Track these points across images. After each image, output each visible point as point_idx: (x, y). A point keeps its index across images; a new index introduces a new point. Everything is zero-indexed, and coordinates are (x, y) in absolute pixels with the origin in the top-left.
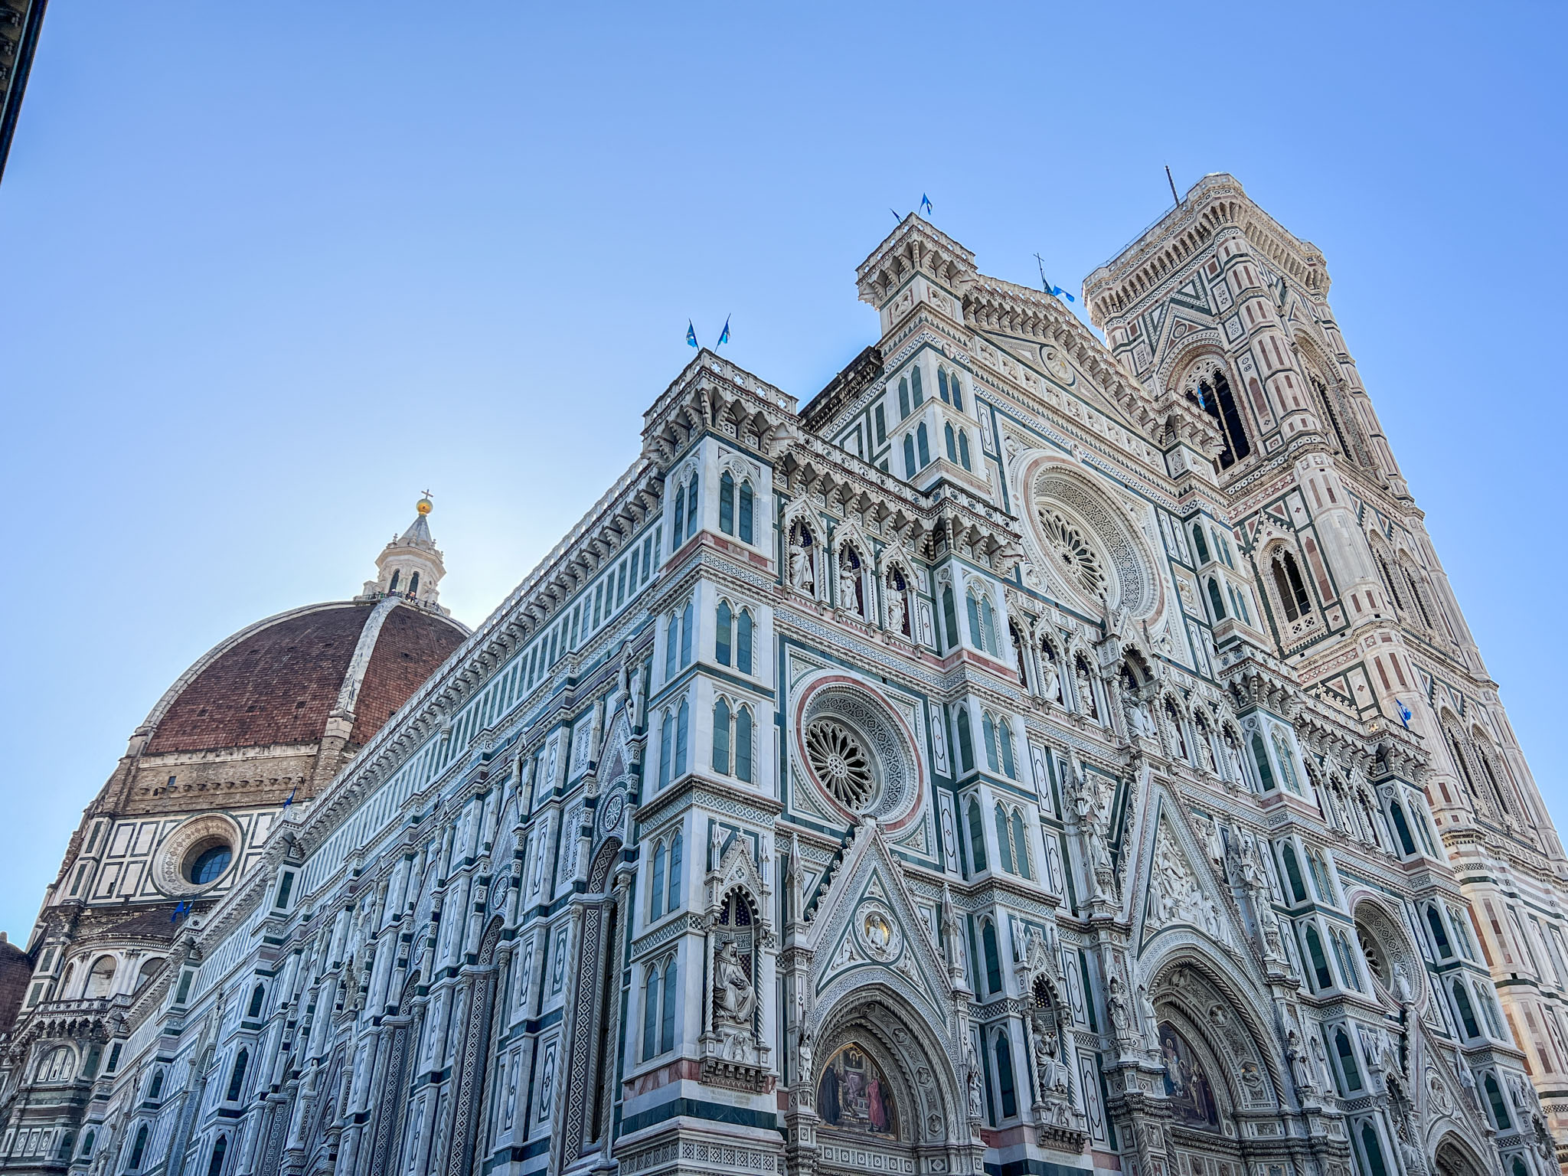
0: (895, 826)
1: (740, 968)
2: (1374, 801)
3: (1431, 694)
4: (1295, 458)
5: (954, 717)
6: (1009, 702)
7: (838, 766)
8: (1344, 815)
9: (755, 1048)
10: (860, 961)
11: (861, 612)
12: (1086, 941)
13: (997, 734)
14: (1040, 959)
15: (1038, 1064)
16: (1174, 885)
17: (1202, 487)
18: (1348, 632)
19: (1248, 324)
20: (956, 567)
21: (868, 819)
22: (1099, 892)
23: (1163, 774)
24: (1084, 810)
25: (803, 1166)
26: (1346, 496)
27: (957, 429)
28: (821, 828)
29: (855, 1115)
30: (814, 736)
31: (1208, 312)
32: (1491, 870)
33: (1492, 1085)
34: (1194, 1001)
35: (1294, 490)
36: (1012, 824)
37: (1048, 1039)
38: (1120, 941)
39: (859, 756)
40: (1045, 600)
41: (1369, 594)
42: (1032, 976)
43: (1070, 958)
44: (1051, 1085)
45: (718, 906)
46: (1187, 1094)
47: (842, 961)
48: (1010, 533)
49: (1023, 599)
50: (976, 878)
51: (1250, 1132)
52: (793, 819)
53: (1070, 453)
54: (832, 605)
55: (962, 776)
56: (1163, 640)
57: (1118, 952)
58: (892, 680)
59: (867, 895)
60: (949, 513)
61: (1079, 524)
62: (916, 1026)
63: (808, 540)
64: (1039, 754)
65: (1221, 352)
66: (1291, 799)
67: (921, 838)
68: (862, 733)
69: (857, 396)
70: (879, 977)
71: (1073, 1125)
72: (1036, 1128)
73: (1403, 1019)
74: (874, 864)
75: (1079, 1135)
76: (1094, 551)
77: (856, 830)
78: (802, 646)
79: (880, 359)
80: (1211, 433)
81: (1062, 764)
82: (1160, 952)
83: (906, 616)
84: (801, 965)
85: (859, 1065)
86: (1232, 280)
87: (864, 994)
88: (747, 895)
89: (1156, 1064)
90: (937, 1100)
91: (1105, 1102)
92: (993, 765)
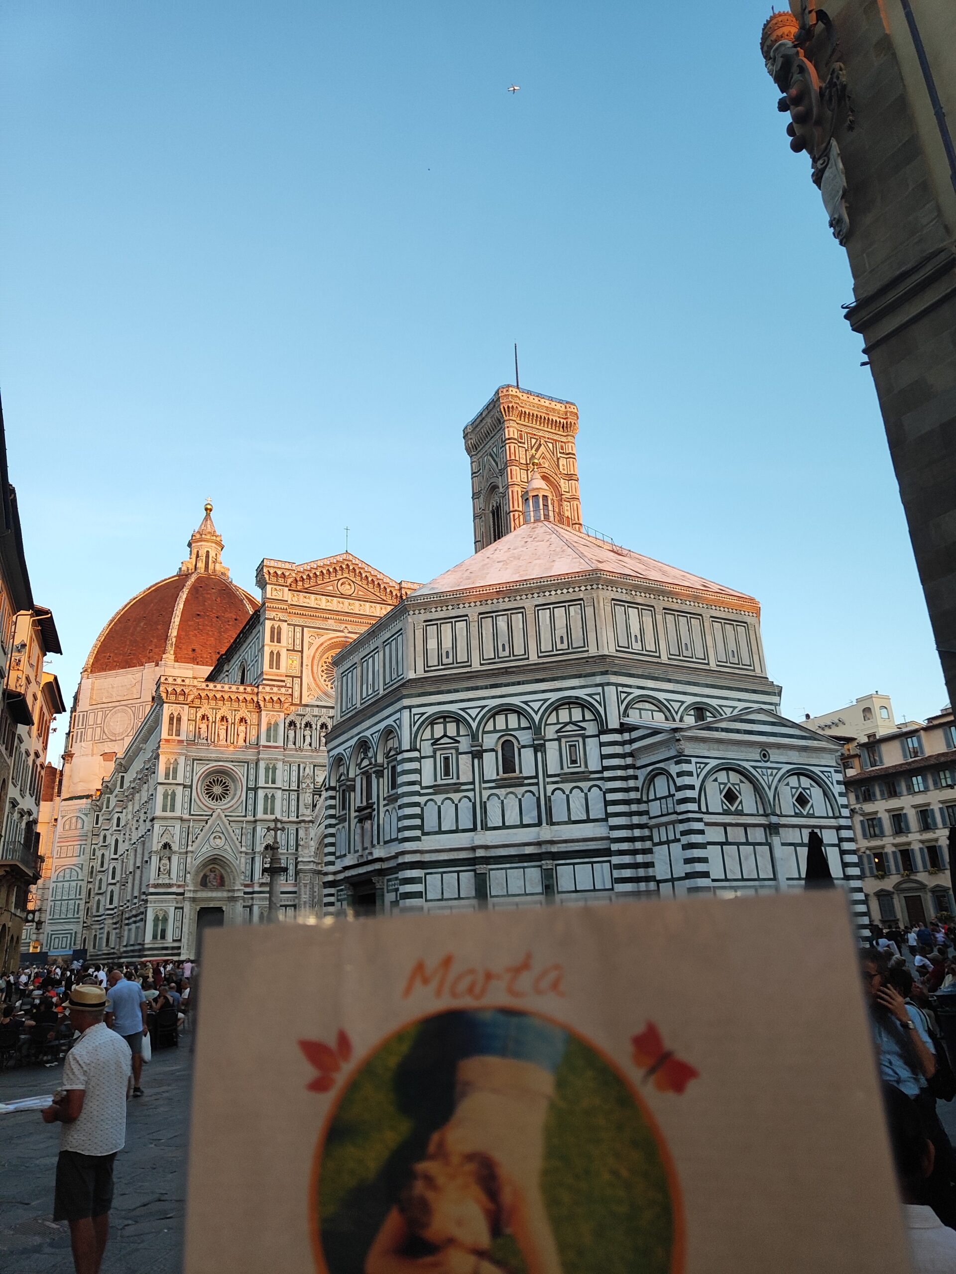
0: (230, 807)
1: (168, 861)
6: (277, 759)
7: (217, 790)
9: (169, 879)
10: (210, 849)
11: (226, 740)
12: (300, 825)
13: (271, 771)
14: (268, 839)
20: (263, 713)
21: (218, 809)
22: (305, 811)
25: (186, 901)
27: (275, 653)
28: (202, 815)
29: (212, 884)
30: (209, 783)
36: (270, 800)
38: (309, 825)
39: (226, 785)
42: (264, 845)
43: (292, 831)
45: (159, 848)
47: (204, 850)
48: (287, 694)
52: (193, 815)
53: (342, 631)
54: (214, 742)
55: (257, 786)
57: (307, 829)
59: (215, 831)
60: (260, 697)
62: (229, 863)
63: (208, 720)
64: (295, 768)
67: (240, 808)
68: (227, 778)
70: (216, 852)
72: (258, 883)
74: (218, 822)
77: (213, 813)
78: (201, 760)
79: (260, 616)
83: (246, 734)
84: (190, 855)
85: (214, 872)
87: (210, 857)
88: (169, 843)
89: (312, 859)
90: (234, 879)
91: (296, 870)
92: (267, 782)
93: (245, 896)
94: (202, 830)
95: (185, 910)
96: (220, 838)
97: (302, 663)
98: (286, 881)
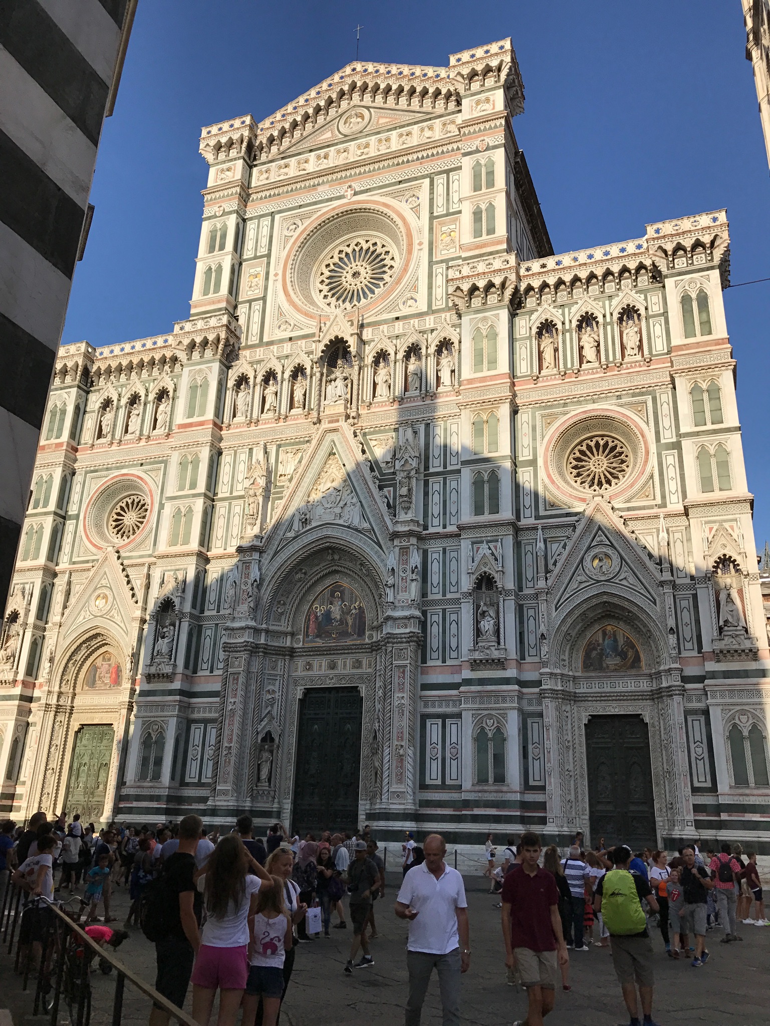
0: (130, 543)
6: (198, 444)
7: (130, 518)
10: (90, 618)
13: (189, 467)
14: (169, 590)
15: (157, 644)
16: (329, 498)
17: (474, 128)
20: (185, 372)
21: (108, 548)
22: (249, 530)
23: (339, 424)
28: (87, 561)
29: (103, 682)
36: (185, 518)
38: (248, 557)
42: (159, 601)
46: (342, 622)
47: (79, 621)
52: (74, 563)
53: (343, 197)
54: (115, 439)
57: (248, 563)
58: (146, 462)
59: (100, 586)
61: (377, 235)
64: (244, 456)
67: (148, 543)
70: (98, 622)
72: (145, 676)
74: (106, 569)
76: (388, 249)
78: (96, 471)
85: (109, 660)
88: (18, 611)
89: (248, 623)
92: (181, 487)
96: (105, 597)
97: (267, 273)
98: (212, 672)
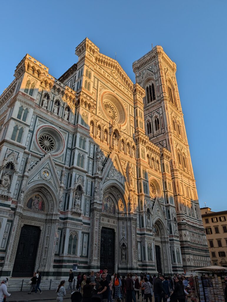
0: (56, 155)
1: (9, 177)
2: (160, 162)
3: (176, 146)
4: (162, 101)
5: (74, 137)
6: (86, 136)
7: (47, 143)
8: (153, 164)
9: (7, 192)
10: (40, 179)
11: (58, 114)
12: (93, 180)
13: (82, 141)
14: (80, 182)
15: (75, 200)
16: (115, 172)
17: (139, 102)
18: (165, 134)
19: (159, 75)
20: (81, 108)
21: (49, 153)
22: (98, 171)
23: (117, 153)
24: (98, 157)
25: (17, 215)
26: (169, 109)
27: (88, 82)
28: (37, 154)
29: (35, 207)
30: (43, 137)
31: (153, 72)
32: (179, 176)
33: (169, 212)
34: (115, 193)
35: (161, 107)
36: (81, 158)
37: (78, 196)
38: (99, 180)
39: (53, 142)
40: (101, 118)
41: (169, 127)
42: (77, 185)
43: (89, 183)
44: (76, 204)
45: (5, 164)
46: (110, 208)
47: (36, 178)
48: (94, 104)
49: (96, 117)
50: (71, 166)
51: (120, 216)
52: (31, 151)
53: (114, 92)
54: (51, 112)
55: (73, 148)
56: (125, 130)
58: (62, 128)
59: (45, 167)
60: (81, 98)
61: (114, 106)
62: (51, 192)
63: (48, 98)
64: (92, 146)
65: (153, 80)
66: (142, 160)
67: (61, 158)
68: (54, 138)
69: (72, 73)
70: (44, 182)
71: (79, 212)
72: (71, 212)
73: (155, 199)
74: (48, 161)
75: (80, 214)
76: (116, 111)
77: (45, 155)
78: (42, 118)
79: (77, 67)
80: (143, 93)
81: (97, 148)
82: (108, 183)
83: (69, 116)
84: (25, 178)
85: (38, 198)
86: (158, 67)
87: (40, 185)
88: (13, 163)
90: (53, 206)
91: (90, 208)
92: (80, 147)
93: (60, 220)
94: (36, 164)
95: (15, 223)
96: (48, 172)
98: (85, 215)
